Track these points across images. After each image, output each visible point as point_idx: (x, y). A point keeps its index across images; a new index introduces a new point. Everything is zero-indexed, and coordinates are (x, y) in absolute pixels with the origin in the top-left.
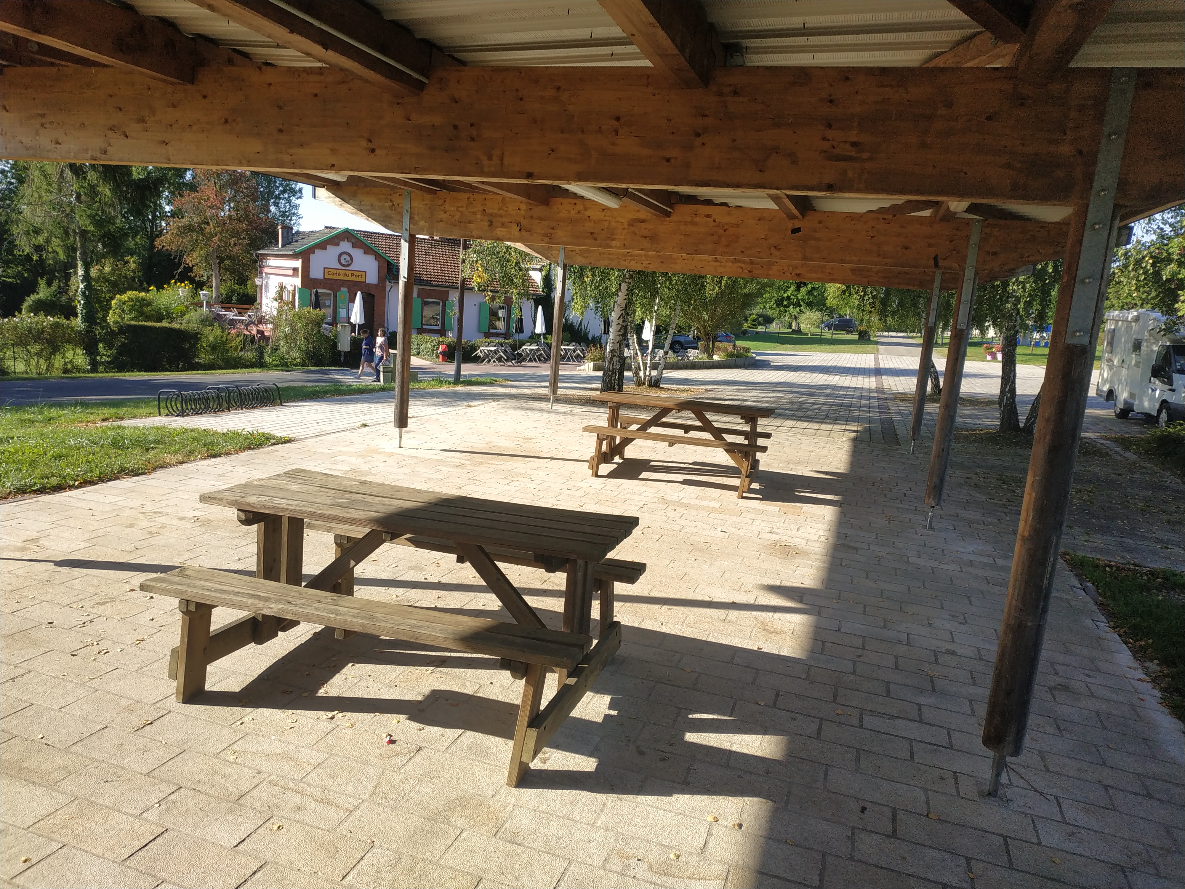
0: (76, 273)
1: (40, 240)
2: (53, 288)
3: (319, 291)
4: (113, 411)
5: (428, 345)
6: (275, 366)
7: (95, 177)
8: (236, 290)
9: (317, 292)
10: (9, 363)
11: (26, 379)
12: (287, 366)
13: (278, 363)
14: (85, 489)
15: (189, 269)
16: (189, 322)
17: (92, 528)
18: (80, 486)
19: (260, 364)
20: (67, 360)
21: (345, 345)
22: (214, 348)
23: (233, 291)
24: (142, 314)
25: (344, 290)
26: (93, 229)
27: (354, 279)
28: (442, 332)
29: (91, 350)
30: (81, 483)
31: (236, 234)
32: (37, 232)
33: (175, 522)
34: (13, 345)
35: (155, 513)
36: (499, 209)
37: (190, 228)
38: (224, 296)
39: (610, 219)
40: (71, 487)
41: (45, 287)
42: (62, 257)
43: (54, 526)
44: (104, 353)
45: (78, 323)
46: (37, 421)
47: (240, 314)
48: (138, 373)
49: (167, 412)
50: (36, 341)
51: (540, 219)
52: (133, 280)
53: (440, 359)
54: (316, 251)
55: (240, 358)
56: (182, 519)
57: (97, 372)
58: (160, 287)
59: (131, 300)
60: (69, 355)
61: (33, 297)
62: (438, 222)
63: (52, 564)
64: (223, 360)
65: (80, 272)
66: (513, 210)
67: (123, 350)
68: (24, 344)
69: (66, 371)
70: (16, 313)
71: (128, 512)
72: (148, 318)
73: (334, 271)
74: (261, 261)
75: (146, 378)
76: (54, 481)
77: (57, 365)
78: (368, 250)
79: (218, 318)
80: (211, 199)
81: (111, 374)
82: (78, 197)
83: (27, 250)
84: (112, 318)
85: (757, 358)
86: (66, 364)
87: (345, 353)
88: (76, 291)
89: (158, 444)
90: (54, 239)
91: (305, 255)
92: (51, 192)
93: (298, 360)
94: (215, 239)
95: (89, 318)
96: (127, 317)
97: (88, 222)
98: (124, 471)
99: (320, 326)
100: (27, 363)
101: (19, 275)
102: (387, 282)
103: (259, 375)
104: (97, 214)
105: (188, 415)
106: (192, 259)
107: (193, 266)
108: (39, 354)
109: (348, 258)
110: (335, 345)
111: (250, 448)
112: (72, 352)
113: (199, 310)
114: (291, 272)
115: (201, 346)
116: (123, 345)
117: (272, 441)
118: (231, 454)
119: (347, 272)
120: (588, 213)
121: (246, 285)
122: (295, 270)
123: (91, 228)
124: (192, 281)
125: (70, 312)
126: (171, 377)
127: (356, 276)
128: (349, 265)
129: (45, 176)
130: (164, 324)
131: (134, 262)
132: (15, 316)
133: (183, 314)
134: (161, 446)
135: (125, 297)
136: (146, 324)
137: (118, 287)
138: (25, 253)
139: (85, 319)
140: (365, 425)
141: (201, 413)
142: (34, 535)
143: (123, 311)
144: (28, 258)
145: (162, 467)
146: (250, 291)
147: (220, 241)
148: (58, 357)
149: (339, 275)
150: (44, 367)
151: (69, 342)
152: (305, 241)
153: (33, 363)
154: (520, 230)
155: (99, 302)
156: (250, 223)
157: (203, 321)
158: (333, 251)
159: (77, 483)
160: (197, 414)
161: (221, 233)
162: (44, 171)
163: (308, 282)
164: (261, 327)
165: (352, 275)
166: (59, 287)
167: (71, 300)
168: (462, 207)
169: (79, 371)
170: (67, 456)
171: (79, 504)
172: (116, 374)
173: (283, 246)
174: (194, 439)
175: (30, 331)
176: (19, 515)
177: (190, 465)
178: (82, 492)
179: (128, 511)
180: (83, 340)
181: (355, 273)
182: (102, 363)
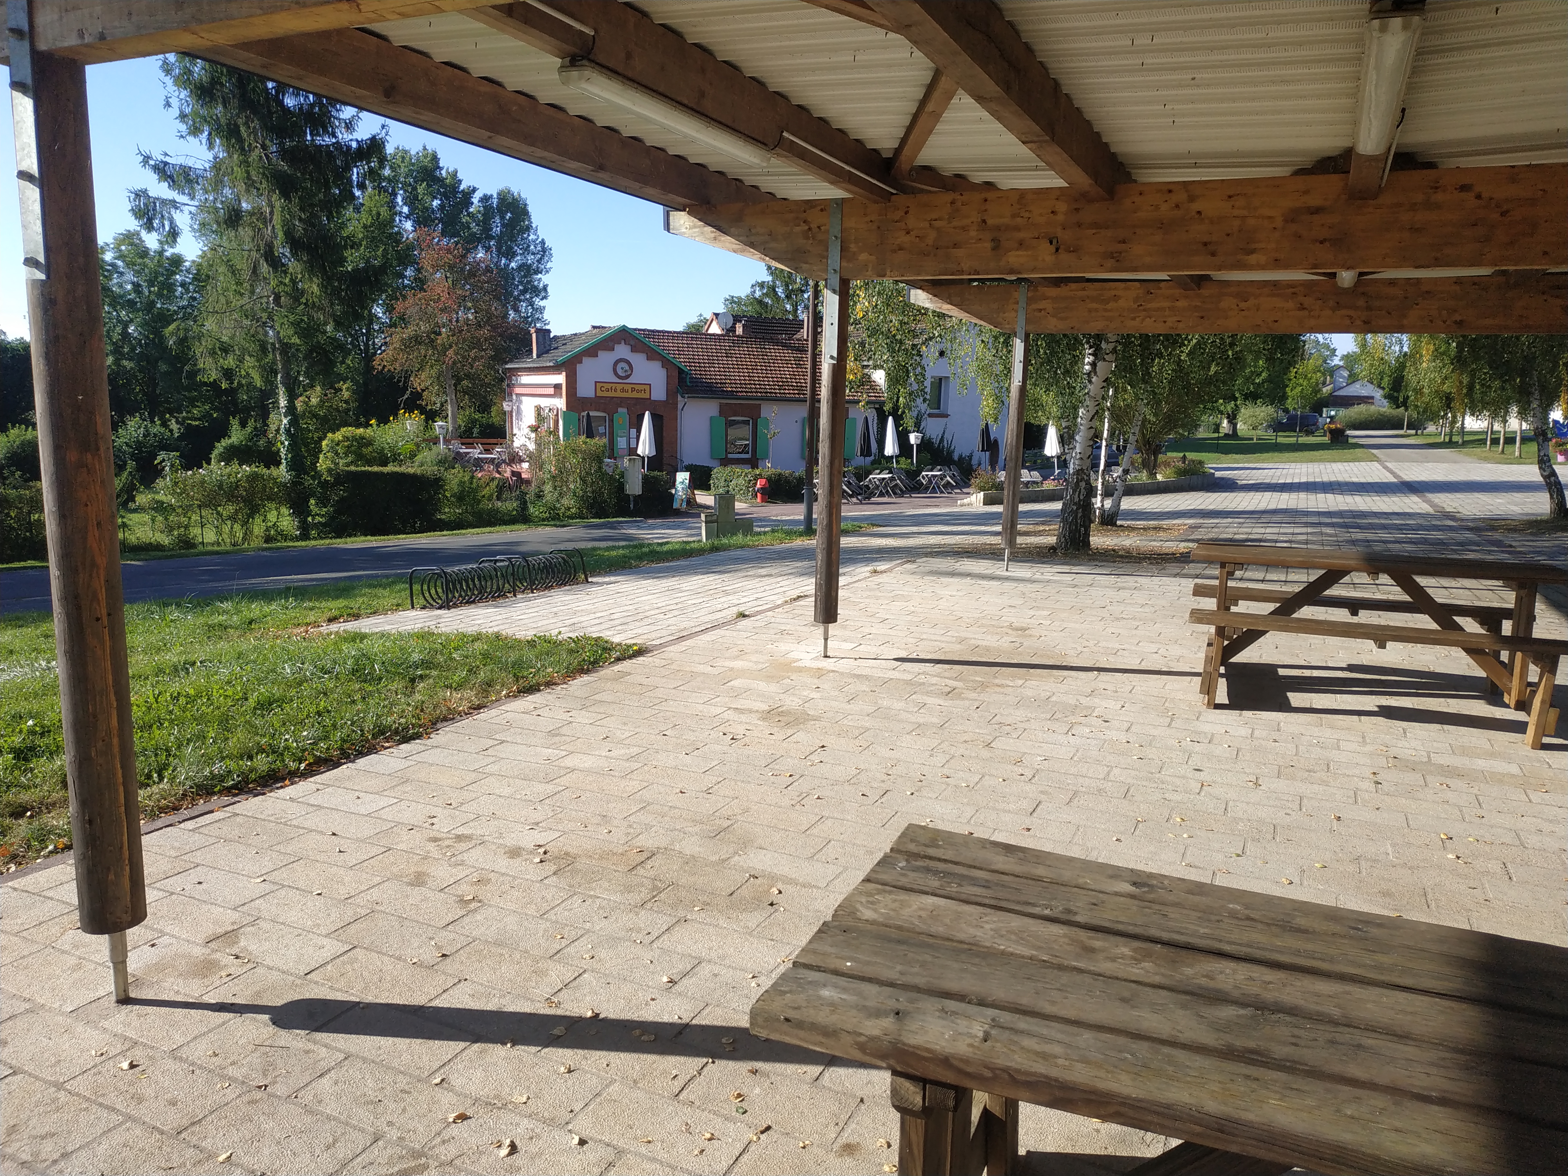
0: (276, 402)
1: (230, 361)
2: (249, 429)
3: (591, 414)
4: (341, 603)
5: (741, 481)
6: (544, 520)
7: (299, 270)
8: (476, 420)
9: (588, 414)
10: (196, 531)
11: (217, 553)
12: (559, 519)
13: (547, 515)
14: (318, 778)
15: (417, 395)
16: (422, 465)
17: (343, 892)
18: (310, 772)
19: (522, 518)
20: (269, 524)
21: (634, 487)
22: (461, 498)
23: (474, 422)
24: (360, 457)
25: (623, 411)
26: (298, 341)
27: (635, 395)
28: (753, 463)
29: (300, 509)
30: (310, 765)
31: (476, 344)
32: (226, 349)
33: (503, 863)
34: (199, 507)
35: (459, 838)
36: (1014, 216)
37: (417, 340)
38: (463, 428)
39: (1245, 213)
40: (294, 776)
41: (239, 428)
42: (258, 382)
43: (267, 887)
44: (318, 512)
45: (282, 472)
46: (231, 627)
47: (487, 451)
48: (363, 538)
49: (422, 602)
50: (229, 500)
51: (1096, 225)
52: (346, 413)
53: (759, 500)
54: (585, 359)
55: (497, 511)
56: (514, 853)
57: (310, 539)
58: (383, 420)
59: (346, 439)
60: (272, 516)
61: (225, 442)
62: (894, 251)
63: (266, 1017)
64: (473, 514)
65: (283, 402)
66: (1041, 215)
67: (342, 507)
68: (214, 505)
69: (268, 539)
70: (205, 465)
71: (405, 841)
72: (369, 463)
73: (609, 386)
74: (510, 378)
75: (374, 544)
76: (262, 763)
77: (256, 531)
78: (652, 354)
79: (459, 457)
80: (443, 299)
81: (327, 541)
82: (277, 299)
83: (214, 375)
84: (323, 464)
85: (1218, 474)
86: (268, 529)
87: (637, 497)
88: (278, 431)
89: (428, 668)
90: (247, 358)
91: (569, 366)
92: (242, 295)
93: (573, 510)
94: (450, 353)
95: (297, 465)
96: (342, 462)
97: (291, 332)
98: (383, 733)
99: (600, 461)
100: (219, 533)
101: (206, 416)
102: (679, 398)
103: (525, 533)
104: (302, 320)
105: (455, 606)
106: (421, 381)
107: (423, 391)
108: (233, 518)
109: (627, 368)
110: (621, 487)
111: (582, 670)
112: (275, 513)
113: (434, 447)
114: (551, 391)
115: (444, 496)
116: (342, 500)
117: (615, 655)
118: (556, 684)
119: (626, 387)
120: (1196, 206)
121: (489, 413)
122: (557, 387)
123: (296, 340)
124: (423, 411)
125: (272, 460)
126: (407, 541)
127: (638, 391)
128: (628, 377)
129: (233, 272)
130: (390, 468)
131: (348, 389)
132: (201, 467)
133: (413, 456)
134: (434, 673)
135: (338, 436)
136: (370, 469)
137: (329, 423)
138: (211, 380)
139: (291, 467)
140: (742, 615)
141: (473, 602)
142: (228, 918)
143: (337, 454)
144: (215, 385)
145: (445, 719)
146: (496, 420)
147: (456, 354)
148: (258, 520)
149: (615, 390)
150: (240, 535)
151: (270, 499)
152: (568, 347)
153: (226, 529)
154: (1057, 250)
155: (307, 445)
156: (494, 328)
157: (440, 462)
158: (606, 359)
159: (303, 766)
160: (469, 603)
161: (456, 344)
162: (232, 266)
163: (575, 402)
164: (516, 468)
165: (633, 390)
166: (255, 428)
167: (271, 443)
168: (940, 219)
169: (286, 538)
170: (281, 701)
171: (314, 821)
172: (334, 541)
173: (538, 356)
174: (486, 655)
175: (220, 487)
176: (198, 857)
177: (494, 712)
178: (314, 787)
179: (405, 835)
180: (289, 495)
181: (637, 387)
182: (315, 526)
